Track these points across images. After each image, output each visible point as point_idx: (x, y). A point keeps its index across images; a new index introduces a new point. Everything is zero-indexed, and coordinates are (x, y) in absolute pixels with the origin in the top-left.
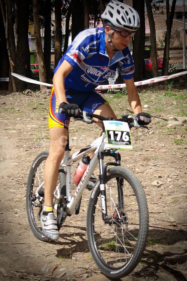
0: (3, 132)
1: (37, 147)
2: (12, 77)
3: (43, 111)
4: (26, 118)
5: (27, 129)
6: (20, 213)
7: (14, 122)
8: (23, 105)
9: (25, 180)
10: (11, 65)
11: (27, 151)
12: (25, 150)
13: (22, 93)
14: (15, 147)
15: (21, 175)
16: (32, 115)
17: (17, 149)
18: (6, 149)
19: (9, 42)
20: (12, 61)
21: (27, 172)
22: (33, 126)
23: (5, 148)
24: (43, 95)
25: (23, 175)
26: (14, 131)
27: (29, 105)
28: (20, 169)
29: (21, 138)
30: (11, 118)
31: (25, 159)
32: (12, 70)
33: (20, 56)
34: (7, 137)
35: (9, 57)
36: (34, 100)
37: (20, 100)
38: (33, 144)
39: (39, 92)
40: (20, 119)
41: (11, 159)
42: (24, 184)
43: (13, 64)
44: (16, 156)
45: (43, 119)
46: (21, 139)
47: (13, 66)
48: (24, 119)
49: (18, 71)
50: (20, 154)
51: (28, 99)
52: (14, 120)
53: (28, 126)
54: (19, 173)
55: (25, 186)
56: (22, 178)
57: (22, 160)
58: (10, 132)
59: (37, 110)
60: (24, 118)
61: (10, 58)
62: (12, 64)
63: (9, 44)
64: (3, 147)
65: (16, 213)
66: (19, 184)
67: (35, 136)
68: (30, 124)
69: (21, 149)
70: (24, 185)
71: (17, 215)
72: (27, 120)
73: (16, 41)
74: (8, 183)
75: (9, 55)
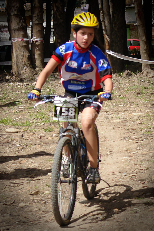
0: (105, 121)
1: (148, 138)
2: (107, 55)
3: (149, 96)
4: (130, 105)
5: (133, 117)
6: (141, 213)
7: (116, 109)
8: (123, 89)
9: (140, 176)
10: (106, 41)
11: (137, 142)
12: (135, 142)
13: (120, 75)
14: (122, 138)
15: (135, 170)
16: (137, 101)
17: (125, 141)
18: (111, 141)
19: (103, 12)
20: (107, 36)
21: (142, 167)
22: (140, 114)
23: (110, 140)
24: (145, 77)
25: (137, 170)
26: (118, 120)
27: (130, 89)
28: (132, 164)
29: (127, 128)
30: (111, 105)
31: (137, 152)
32: (107, 47)
33: (116, 29)
34: (111, 128)
35: (104, 31)
36: (135, 83)
37: (119, 83)
38: (143, 135)
39: (140, 73)
40: (122, 106)
41: (119, 152)
42: (140, 180)
43: (109, 40)
44: (125, 149)
45: (150, 106)
46: (128, 129)
47: (108, 42)
48: (128, 106)
49: (114, 48)
50: (130, 147)
51: (129, 83)
52: (115, 107)
53: (134, 114)
54: (131, 168)
55: (141, 182)
56: (137, 174)
57: (132, 153)
58: (114, 121)
59: (142, 95)
60: (127, 105)
61: (104, 32)
62: (107, 39)
63: (103, 16)
64: (108, 139)
65: (136, 213)
66: (134, 180)
67: (143, 125)
68: (136, 111)
69: (130, 141)
70: (139, 182)
71: (137, 215)
72: (131, 106)
73: (111, 11)
74: (120, 179)
75: (103, 28)
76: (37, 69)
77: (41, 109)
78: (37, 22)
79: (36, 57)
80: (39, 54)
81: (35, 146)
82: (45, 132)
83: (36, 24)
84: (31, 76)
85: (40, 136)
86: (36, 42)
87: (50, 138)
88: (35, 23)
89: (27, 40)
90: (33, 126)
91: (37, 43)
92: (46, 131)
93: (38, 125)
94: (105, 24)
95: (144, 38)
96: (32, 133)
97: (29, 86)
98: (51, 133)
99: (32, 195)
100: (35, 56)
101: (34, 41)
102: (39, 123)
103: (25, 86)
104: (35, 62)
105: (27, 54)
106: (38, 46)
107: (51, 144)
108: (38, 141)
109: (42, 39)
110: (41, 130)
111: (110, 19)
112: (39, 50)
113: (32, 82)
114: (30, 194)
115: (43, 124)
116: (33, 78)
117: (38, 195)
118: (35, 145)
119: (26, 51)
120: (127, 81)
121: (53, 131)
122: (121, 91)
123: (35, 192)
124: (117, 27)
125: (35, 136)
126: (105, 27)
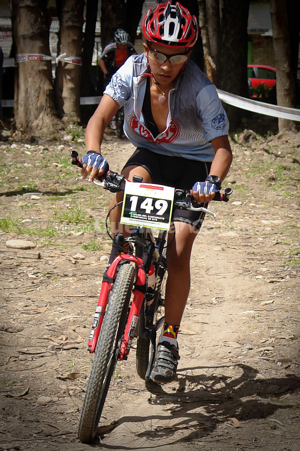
0: (204, 233)
1: (295, 273)
3: (295, 186)
4: (256, 202)
5: (262, 228)
6: (284, 429)
7: (227, 210)
8: (240, 168)
9: (281, 352)
10: (208, 68)
11: (272, 282)
12: (268, 281)
13: (233, 139)
14: (241, 271)
15: (269, 339)
16: (271, 195)
17: (247, 278)
18: (219, 277)
19: (205, 9)
20: (210, 58)
21: (283, 333)
22: (276, 222)
23: (217, 274)
24: (284, 146)
25: (273, 339)
26: (232, 234)
27: (255, 169)
28: (264, 326)
29: (251, 250)
31: (271, 301)
33: (228, 45)
34: (218, 248)
35: (204, 48)
36: (264, 157)
38: (284, 267)
40: (240, 203)
41: (235, 300)
42: (280, 361)
43: (214, 66)
44: (248, 294)
45: (296, 207)
46: (253, 253)
47: (212, 70)
48: (251, 205)
49: (222, 83)
50: (257, 290)
51: (251, 156)
52: (226, 206)
53: (264, 222)
54: (261, 335)
55: (281, 365)
56: (273, 347)
57: (263, 303)
58: (224, 235)
59: (278, 183)
60: (250, 202)
61: (205, 50)
62: (210, 65)
63: (205, 16)
64: (212, 272)
65: (275, 429)
66: (268, 360)
67: (285, 247)
68: (268, 216)
69: (257, 277)
70: (279, 364)
71: (276, 432)
72: (258, 206)
73: (221, 6)
74: (240, 357)
75: (204, 41)
76: (65, 119)
77: (75, 203)
78: (70, 23)
79: (66, 93)
80: (72, 89)
81: (66, 279)
82: (85, 251)
83: (69, 28)
84: (54, 133)
85: (75, 259)
86: (66, 64)
87: (95, 264)
88: (66, 24)
89: (48, 58)
90: (59, 238)
91: (67, 67)
92: (86, 248)
93: (69, 235)
94: (207, 34)
95: (286, 65)
96: (58, 252)
97: (49, 154)
98: (98, 252)
99: (64, 380)
100: (62, 91)
101: (63, 62)
102: (72, 232)
103: (42, 153)
104: (63, 104)
105: (47, 87)
106: (69, 71)
107: (97, 276)
108: (70, 270)
109: (78, 58)
110: (77, 245)
111: (218, 23)
112: (72, 80)
113: (56, 145)
114: (60, 378)
115: (80, 233)
116: (57, 136)
117: (76, 382)
118: (66, 276)
119: (45, 82)
120: (247, 153)
121: (100, 249)
122: (236, 173)
123: (68, 373)
124: (231, 41)
125: (64, 258)
126: (208, 39)
